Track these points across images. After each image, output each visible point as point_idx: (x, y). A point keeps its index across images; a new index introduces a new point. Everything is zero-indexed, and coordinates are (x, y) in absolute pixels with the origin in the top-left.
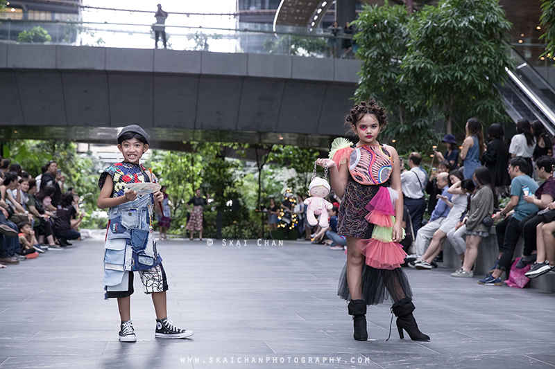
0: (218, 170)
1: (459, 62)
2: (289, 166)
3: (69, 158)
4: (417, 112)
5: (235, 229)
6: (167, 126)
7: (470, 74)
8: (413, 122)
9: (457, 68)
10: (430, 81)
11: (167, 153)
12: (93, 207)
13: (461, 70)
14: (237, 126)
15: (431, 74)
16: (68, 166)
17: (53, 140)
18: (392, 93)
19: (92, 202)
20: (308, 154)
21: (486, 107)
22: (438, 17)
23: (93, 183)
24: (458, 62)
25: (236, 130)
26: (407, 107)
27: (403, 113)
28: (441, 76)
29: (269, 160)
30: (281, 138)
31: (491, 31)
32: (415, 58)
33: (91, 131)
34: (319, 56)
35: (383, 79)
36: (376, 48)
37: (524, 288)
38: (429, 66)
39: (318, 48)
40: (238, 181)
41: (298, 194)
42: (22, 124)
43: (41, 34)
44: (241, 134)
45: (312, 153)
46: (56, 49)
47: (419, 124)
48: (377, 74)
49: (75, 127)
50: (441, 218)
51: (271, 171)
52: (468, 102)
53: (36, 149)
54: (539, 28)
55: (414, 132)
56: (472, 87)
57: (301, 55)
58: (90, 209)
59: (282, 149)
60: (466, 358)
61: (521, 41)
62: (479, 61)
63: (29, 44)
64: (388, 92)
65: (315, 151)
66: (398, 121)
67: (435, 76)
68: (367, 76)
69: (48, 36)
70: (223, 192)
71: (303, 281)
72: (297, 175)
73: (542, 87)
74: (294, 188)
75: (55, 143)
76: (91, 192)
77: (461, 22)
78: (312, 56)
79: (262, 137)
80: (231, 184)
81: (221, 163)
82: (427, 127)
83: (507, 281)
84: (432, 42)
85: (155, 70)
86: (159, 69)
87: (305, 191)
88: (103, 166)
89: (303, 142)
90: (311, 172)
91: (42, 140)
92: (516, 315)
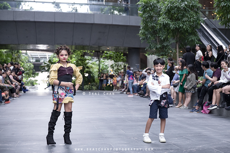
0: (82, 61)
1: (182, 21)
2: (111, 59)
3: (19, 57)
4: (164, 40)
5: (90, 86)
6: (60, 44)
7: (186, 25)
8: (163, 43)
9: (181, 23)
13: (182, 23)
14: (90, 44)
15: (170, 25)
16: (19, 61)
17: (12, 50)
18: (154, 32)
19: (28, 74)
20: (119, 54)
21: (192, 39)
22: (173, 2)
23: (29, 67)
25: (90, 45)
26: (160, 38)
27: (159, 40)
28: (174, 26)
29: (102, 57)
30: (108, 49)
33: (28, 46)
34: (123, 15)
35: (150, 26)
36: (148, 13)
37: (208, 113)
38: (169, 22)
39: (123, 11)
40: (90, 66)
41: (115, 71)
43: (6, 5)
44: (91, 47)
46: (14, 12)
47: (165, 44)
48: (148, 24)
49: (21, 45)
51: (103, 61)
52: (185, 36)
53: (5, 53)
54: (211, 3)
55: (163, 48)
57: (116, 14)
58: (28, 77)
59: (108, 53)
60: (190, 150)
61: (204, 8)
62: (189, 20)
63: (1, 10)
64: (153, 31)
65: (122, 53)
66: (157, 43)
67: (171, 27)
68: (144, 25)
69: (9, 6)
70: (84, 71)
71: (121, 112)
72: (114, 63)
73: (213, 27)
74: (113, 68)
76: (28, 70)
77: (182, 4)
78: (121, 14)
79: (100, 48)
80: (88, 67)
81: (83, 58)
82: (168, 46)
83: (202, 111)
84: (170, 12)
85: (56, 21)
86: (57, 20)
87: (118, 70)
88: (33, 59)
89: (117, 50)
90: (120, 62)
91: (7, 49)
92: (207, 128)
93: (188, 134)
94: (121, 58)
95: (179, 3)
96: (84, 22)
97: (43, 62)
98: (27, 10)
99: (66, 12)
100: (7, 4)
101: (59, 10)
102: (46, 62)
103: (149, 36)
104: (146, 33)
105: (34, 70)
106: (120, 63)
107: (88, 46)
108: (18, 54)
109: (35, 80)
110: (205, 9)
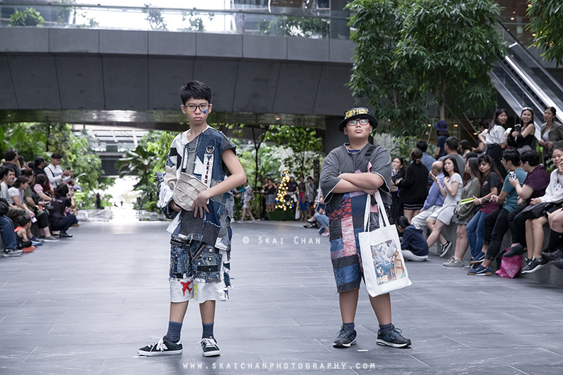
1: (452, 49)
2: (286, 146)
3: (65, 140)
4: (411, 95)
6: (163, 109)
7: (461, 61)
8: (407, 106)
9: (449, 55)
10: (424, 68)
11: (164, 133)
12: (90, 187)
13: (453, 56)
14: (233, 108)
15: (423, 60)
16: (64, 149)
17: (47, 122)
18: (386, 77)
19: (88, 181)
20: (305, 133)
22: (430, 4)
23: (89, 163)
24: (449, 49)
25: (233, 111)
26: (401, 92)
27: (397, 97)
28: (434, 62)
29: (265, 139)
30: (278, 119)
31: (482, 17)
32: (408, 45)
33: (86, 114)
34: (314, 37)
35: (377, 63)
36: (369, 33)
37: (514, 278)
38: (421, 53)
39: (313, 28)
41: (295, 173)
42: (16, 108)
43: (33, 16)
44: (238, 115)
45: (309, 132)
46: (50, 33)
47: (412, 109)
48: (371, 58)
49: (69, 111)
50: (434, 206)
51: (269, 148)
52: (460, 87)
53: (31, 131)
54: (530, 6)
55: (408, 116)
56: (464, 75)
57: (296, 34)
58: (87, 189)
59: (278, 129)
60: (454, 371)
61: (512, 19)
62: (470, 48)
63: (21, 27)
64: (382, 76)
65: (311, 130)
66: (393, 105)
67: (427, 63)
68: (361, 60)
69: (40, 18)
71: (299, 275)
72: (293, 153)
73: (533, 66)
74: (291, 167)
75: (50, 125)
77: (453, 9)
78: (308, 36)
79: (258, 118)
82: (421, 111)
83: (497, 272)
84: (424, 28)
85: (150, 53)
86: (154, 51)
87: (302, 170)
88: (99, 145)
89: (299, 122)
90: (307, 151)
91: (37, 122)
92: (505, 314)
93: (454, 329)
94: (310, 142)
95: (445, 6)
96: (219, 56)
97: (125, 152)
98: (82, 28)
99: (177, 31)
100: (34, 14)
101: (158, 27)
102: (130, 153)
103: (373, 88)
104: (367, 79)
105: (103, 172)
106: (308, 154)
107: (229, 114)
108: (63, 134)
109: (106, 196)
110: (515, 21)
